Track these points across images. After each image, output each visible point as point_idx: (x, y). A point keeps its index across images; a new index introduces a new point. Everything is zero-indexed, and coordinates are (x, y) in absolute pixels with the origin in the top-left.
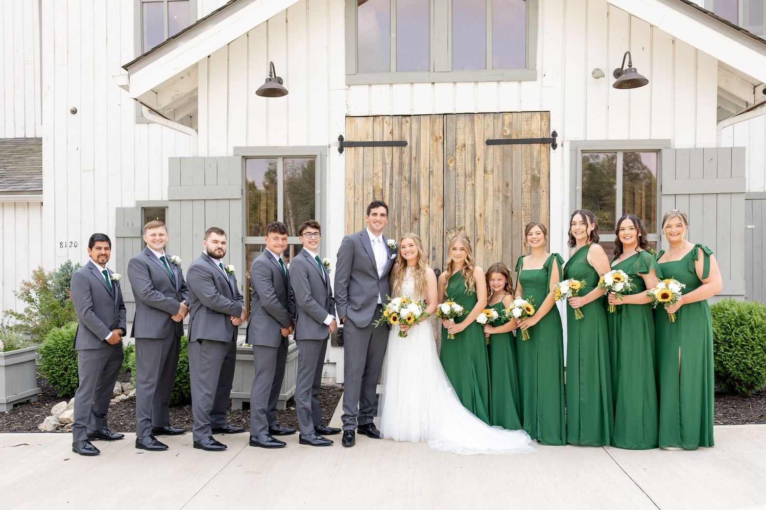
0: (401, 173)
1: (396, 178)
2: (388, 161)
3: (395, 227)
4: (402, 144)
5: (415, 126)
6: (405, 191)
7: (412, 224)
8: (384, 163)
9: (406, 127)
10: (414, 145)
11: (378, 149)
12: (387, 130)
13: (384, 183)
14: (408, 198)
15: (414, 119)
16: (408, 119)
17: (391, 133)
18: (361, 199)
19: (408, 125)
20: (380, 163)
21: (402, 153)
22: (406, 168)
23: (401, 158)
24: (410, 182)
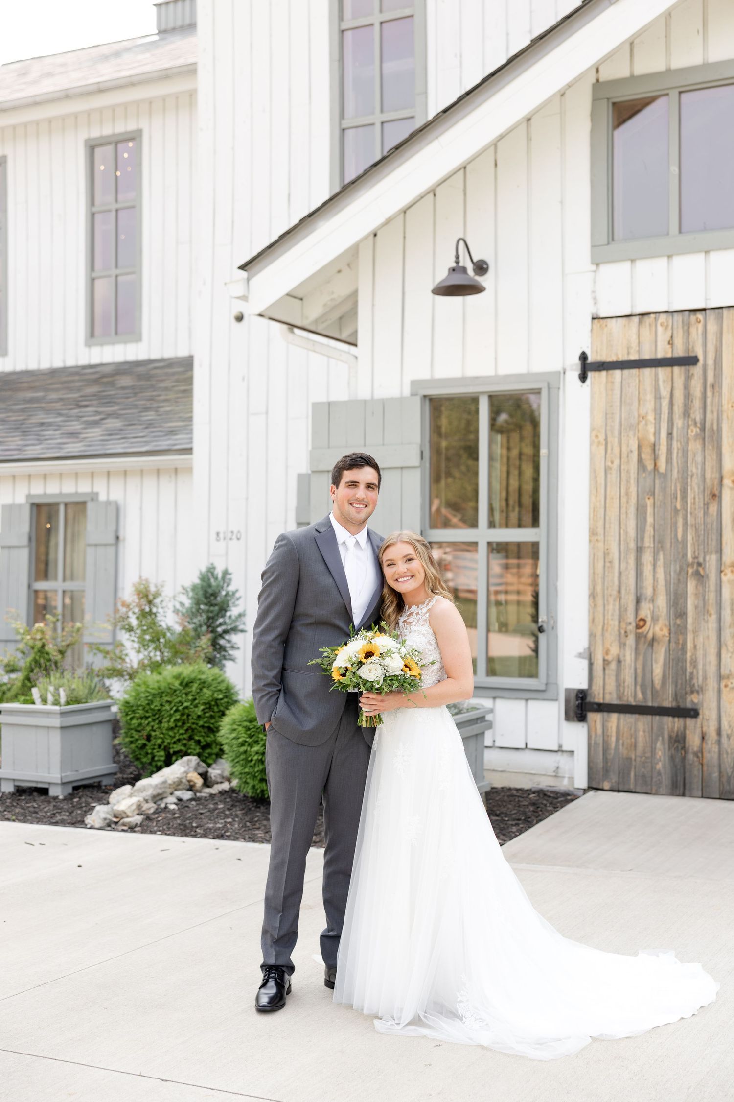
0: (686, 413)
1: (679, 422)
2: (665, 393)
3: (676, 511)
4: (689, 361)
5: (712, 327)
6: (695, 446)
7: (706, 505)
8: (658, 397)
9: (696, 332)
10: (710, 363)
11: (647, 372)
12: (663, 337)
13: (657, 433)
14: (699, 459)
15: (711, 317)
16: (700, 316)
17: (671, 343)
18: (617, 462)
19: (700, 326)
20: (650, 397)
21: (688, 378)
22: (697, 404)
23: (687, 387)
24: (703, 429)
